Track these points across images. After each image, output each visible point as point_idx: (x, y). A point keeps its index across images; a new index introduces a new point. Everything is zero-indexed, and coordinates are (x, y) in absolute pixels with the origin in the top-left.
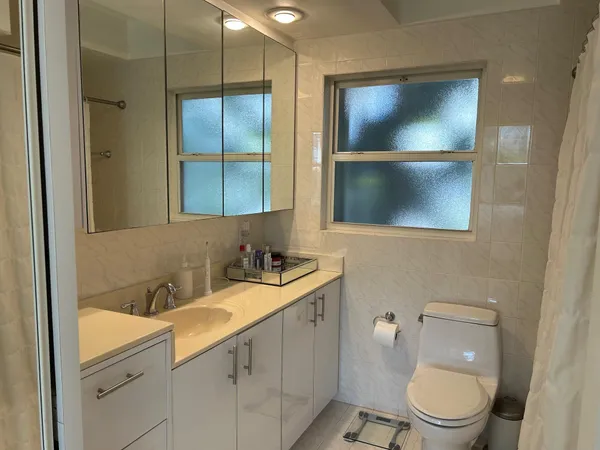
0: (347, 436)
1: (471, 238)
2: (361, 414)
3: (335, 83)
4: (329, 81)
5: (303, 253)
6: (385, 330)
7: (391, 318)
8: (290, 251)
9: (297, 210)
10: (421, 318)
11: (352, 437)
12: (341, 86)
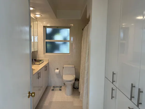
0: (52, 90)
1: (70, 54)
2: (53, 87)
3: (45, 27)
4: (44, 27)
5: (40, 59)
6: (57, 71)
7: (58, 69)
8: (37, 59)
9: (38, 51)
10: (63, 68)
11: (53, 90)
12: (46, 28)
